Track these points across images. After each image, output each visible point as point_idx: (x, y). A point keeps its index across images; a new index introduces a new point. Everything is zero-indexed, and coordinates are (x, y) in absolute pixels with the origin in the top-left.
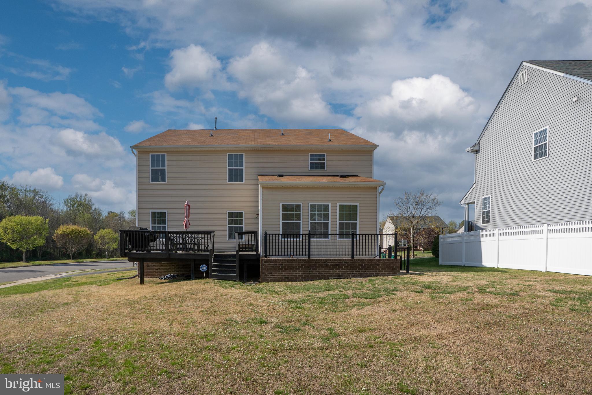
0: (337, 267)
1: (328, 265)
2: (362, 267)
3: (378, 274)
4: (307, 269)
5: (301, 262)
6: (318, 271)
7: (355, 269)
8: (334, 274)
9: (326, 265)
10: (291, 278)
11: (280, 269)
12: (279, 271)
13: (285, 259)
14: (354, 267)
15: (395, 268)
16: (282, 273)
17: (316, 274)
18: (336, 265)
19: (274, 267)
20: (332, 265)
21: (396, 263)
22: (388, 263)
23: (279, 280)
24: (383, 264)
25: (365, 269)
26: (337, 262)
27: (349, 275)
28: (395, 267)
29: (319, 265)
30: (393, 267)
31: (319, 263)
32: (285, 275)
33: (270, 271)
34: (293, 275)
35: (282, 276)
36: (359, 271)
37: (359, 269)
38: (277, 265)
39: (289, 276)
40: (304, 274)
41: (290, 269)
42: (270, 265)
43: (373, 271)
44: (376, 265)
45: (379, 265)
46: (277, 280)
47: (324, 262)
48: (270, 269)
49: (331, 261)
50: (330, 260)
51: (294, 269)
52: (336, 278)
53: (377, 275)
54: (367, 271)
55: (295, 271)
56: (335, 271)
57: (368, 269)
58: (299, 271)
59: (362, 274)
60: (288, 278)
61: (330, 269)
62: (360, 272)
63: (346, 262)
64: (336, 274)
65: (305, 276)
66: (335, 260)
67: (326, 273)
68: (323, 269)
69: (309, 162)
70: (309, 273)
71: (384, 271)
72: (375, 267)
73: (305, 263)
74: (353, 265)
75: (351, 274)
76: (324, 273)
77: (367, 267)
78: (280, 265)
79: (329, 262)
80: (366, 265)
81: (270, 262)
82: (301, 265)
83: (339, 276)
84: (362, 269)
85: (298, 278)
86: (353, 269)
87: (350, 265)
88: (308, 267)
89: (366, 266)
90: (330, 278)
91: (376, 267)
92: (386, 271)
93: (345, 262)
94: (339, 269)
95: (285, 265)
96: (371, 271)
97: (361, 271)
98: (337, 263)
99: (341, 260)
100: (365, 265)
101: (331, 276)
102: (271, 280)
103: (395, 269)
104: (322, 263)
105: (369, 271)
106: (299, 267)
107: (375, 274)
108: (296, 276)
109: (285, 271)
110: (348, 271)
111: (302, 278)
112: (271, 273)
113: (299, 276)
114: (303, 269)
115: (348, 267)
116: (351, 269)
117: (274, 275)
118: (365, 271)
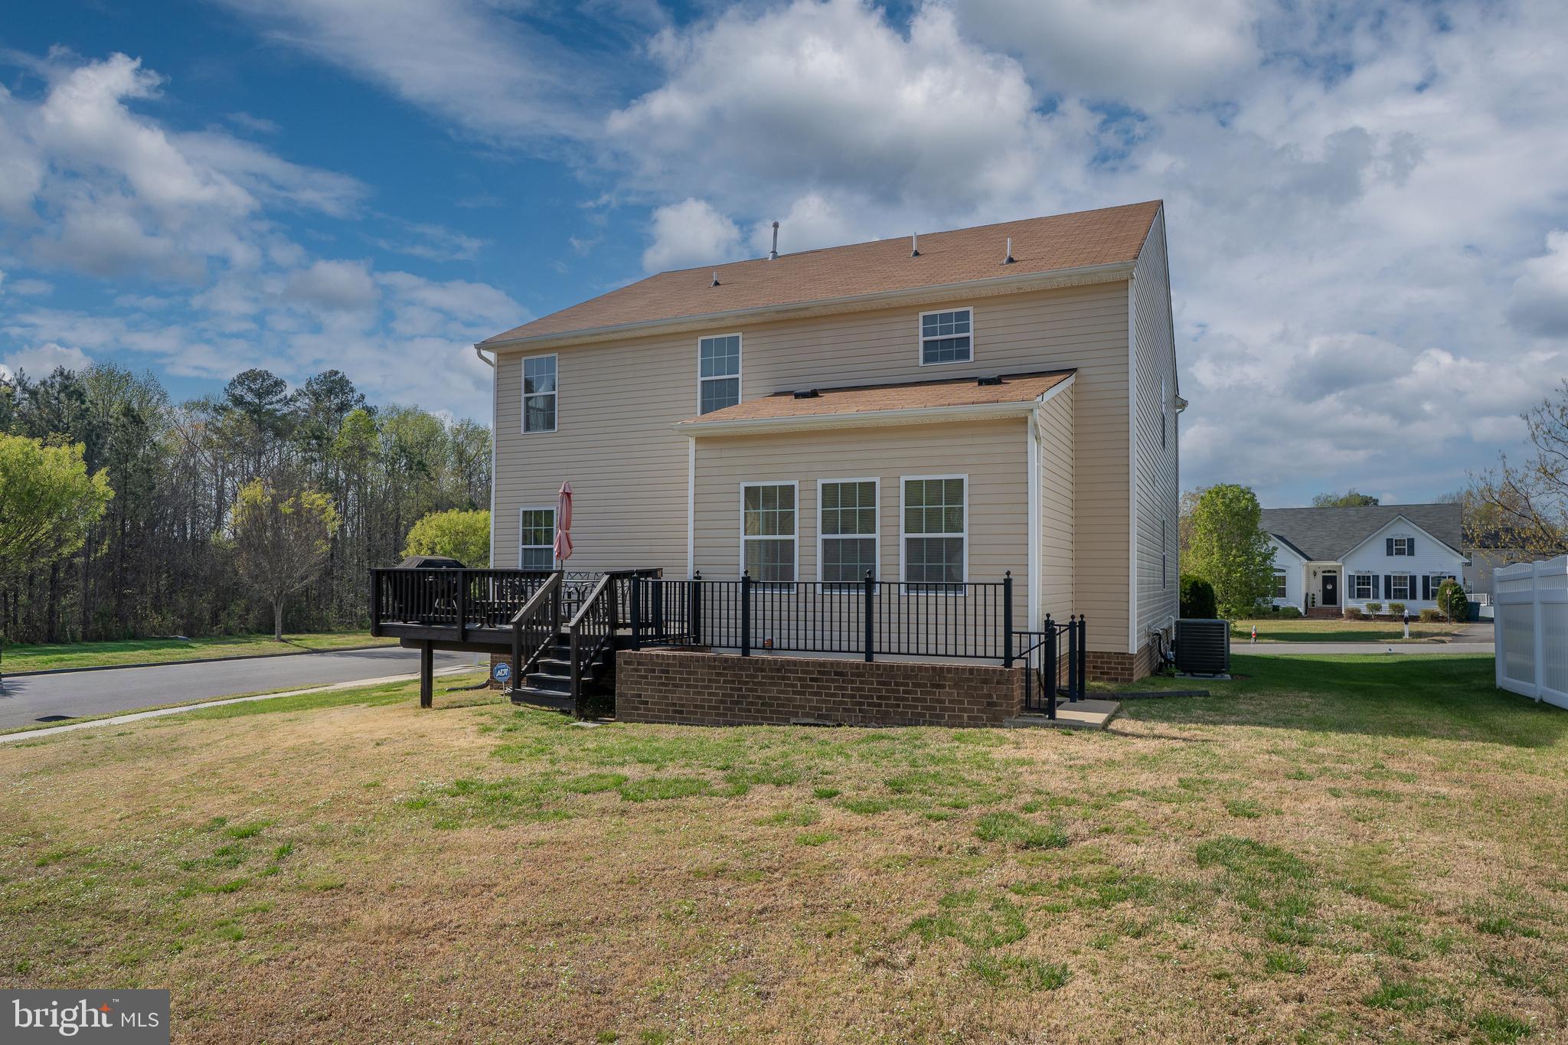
0: (812, 687)
1: (789, 678)
2: (887, 691)
3: (938, 716)
4: (732, 689)
5: (714, 668)
6: (759, 697)
7: (867, 697)
8: (804, 707)
9: (784, 678)
10: (689, 712)
11: (663, 684)
12: (660, 691)
13: (674, 656)
14: (863, 689)
15: (995, 699)
16: (667, 698)
17: (756, 704)
18: (812, 680)
19: (646, 677)
20: (800, 679)
21: (998, 683)
22: (971, 680)
23: (660, 717)
24: (956, 685)
25: (896, 699)
26: (814, 671)
27: (848, 716)
28: (995, 696)
29: (763, 677)
30: (990, 696)
31: (762, 670)
32: (674, 705)
33: (638, 689)
34: (696, 706)
35: (667, 705)
36: (880, 705)
37: (879, 698)
38: (654, 671)
39: (683, 705)
40: (722, 702)
41: (688, 686)
42: (637, 670)
43: (923, 708)
44: (933, 686)
45: (943, 687)
46: (656, 717)
47: (778, 670)
48: (637, 683)
49: (795, 666)
50: (795, 663)
51: (696, 687)
52: (811, 721)
53: (935, 721)
54: (905, 707)
55: (699, 693)
56: (810, 701)
57: (907, 699)
58: (710, 694)
59: (887, 713)
60: (681, 712)
61: (795, 693)
62: (884, 708)
63: (839, 672)
64: (811, 708)
65: (725, 709)
66: (807, 663)
67: (783, 706)
68: (774, 691)
69: (922, 339)
70: (738, 703)
71: (960, 710)
72: (929, 693)
73: (724, 669)
74: (861, 682)
75: (855, 711)
76: (778, 705)
77: (905, 692)
78: (663, 671)
79: (790, 671)
80: (902, 684)
81: (639, 664)
82: (717, 674)
83: (820, 717)
84: (889, 698)
85: (707, 714)
86: (861, 696)
87: (853, 682)
88: (733, 682)
89: (901, 688)
90: (793, 720)
91: (934, 694)
92: (964, 710)
93: (837, 673)
94: (820, 694)
95: (675, 672)
96: (916, 707)
97: (887, 705)
98: (812, 672)
99: (823, 664)
100: (897, 684)
101: (796, 715)
102: (639, 715)
103: (995, 704)
104: (771, 670)
105: (909, 707)
106: (710, 681)
107: (931, 716)
108: (703, 707)
109: (674, 692)
110: (845, 703)
111: (717, 715)
112: (640, 696)
113: (710, 708)
114: (720, 688)
115: (845, 689)
116: (854, 696)
117: (646, 703)
118: (898, 706)
